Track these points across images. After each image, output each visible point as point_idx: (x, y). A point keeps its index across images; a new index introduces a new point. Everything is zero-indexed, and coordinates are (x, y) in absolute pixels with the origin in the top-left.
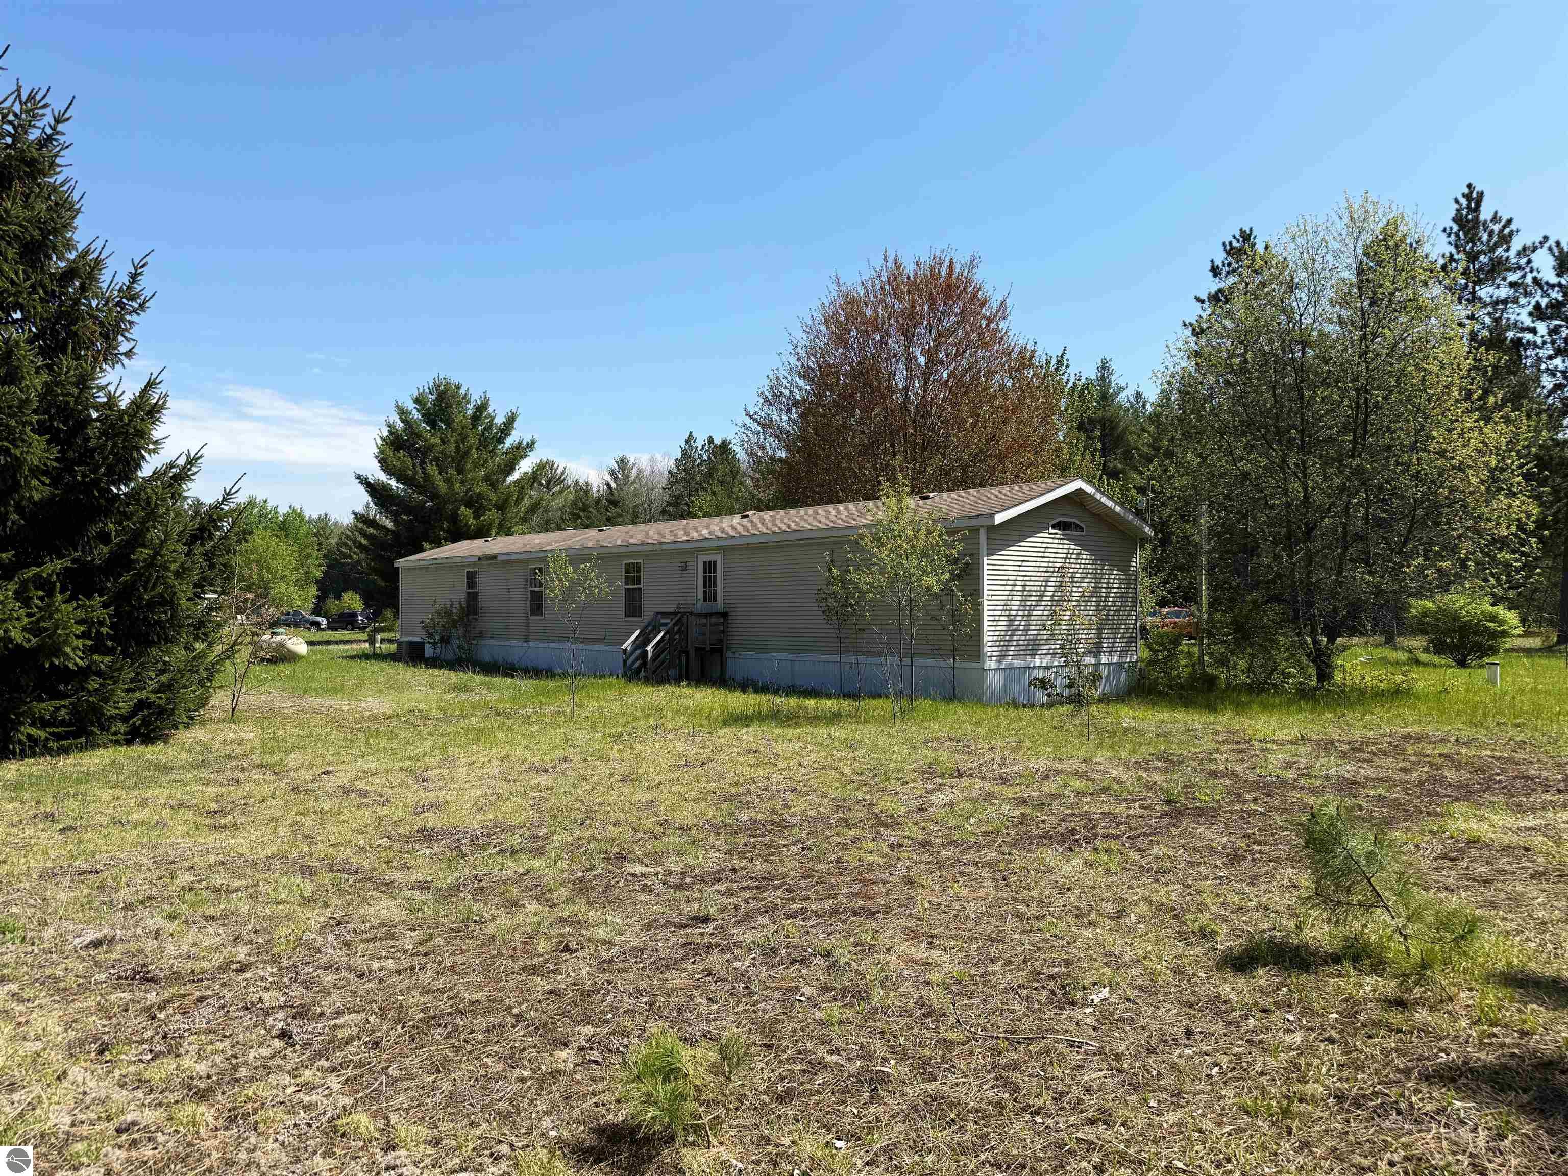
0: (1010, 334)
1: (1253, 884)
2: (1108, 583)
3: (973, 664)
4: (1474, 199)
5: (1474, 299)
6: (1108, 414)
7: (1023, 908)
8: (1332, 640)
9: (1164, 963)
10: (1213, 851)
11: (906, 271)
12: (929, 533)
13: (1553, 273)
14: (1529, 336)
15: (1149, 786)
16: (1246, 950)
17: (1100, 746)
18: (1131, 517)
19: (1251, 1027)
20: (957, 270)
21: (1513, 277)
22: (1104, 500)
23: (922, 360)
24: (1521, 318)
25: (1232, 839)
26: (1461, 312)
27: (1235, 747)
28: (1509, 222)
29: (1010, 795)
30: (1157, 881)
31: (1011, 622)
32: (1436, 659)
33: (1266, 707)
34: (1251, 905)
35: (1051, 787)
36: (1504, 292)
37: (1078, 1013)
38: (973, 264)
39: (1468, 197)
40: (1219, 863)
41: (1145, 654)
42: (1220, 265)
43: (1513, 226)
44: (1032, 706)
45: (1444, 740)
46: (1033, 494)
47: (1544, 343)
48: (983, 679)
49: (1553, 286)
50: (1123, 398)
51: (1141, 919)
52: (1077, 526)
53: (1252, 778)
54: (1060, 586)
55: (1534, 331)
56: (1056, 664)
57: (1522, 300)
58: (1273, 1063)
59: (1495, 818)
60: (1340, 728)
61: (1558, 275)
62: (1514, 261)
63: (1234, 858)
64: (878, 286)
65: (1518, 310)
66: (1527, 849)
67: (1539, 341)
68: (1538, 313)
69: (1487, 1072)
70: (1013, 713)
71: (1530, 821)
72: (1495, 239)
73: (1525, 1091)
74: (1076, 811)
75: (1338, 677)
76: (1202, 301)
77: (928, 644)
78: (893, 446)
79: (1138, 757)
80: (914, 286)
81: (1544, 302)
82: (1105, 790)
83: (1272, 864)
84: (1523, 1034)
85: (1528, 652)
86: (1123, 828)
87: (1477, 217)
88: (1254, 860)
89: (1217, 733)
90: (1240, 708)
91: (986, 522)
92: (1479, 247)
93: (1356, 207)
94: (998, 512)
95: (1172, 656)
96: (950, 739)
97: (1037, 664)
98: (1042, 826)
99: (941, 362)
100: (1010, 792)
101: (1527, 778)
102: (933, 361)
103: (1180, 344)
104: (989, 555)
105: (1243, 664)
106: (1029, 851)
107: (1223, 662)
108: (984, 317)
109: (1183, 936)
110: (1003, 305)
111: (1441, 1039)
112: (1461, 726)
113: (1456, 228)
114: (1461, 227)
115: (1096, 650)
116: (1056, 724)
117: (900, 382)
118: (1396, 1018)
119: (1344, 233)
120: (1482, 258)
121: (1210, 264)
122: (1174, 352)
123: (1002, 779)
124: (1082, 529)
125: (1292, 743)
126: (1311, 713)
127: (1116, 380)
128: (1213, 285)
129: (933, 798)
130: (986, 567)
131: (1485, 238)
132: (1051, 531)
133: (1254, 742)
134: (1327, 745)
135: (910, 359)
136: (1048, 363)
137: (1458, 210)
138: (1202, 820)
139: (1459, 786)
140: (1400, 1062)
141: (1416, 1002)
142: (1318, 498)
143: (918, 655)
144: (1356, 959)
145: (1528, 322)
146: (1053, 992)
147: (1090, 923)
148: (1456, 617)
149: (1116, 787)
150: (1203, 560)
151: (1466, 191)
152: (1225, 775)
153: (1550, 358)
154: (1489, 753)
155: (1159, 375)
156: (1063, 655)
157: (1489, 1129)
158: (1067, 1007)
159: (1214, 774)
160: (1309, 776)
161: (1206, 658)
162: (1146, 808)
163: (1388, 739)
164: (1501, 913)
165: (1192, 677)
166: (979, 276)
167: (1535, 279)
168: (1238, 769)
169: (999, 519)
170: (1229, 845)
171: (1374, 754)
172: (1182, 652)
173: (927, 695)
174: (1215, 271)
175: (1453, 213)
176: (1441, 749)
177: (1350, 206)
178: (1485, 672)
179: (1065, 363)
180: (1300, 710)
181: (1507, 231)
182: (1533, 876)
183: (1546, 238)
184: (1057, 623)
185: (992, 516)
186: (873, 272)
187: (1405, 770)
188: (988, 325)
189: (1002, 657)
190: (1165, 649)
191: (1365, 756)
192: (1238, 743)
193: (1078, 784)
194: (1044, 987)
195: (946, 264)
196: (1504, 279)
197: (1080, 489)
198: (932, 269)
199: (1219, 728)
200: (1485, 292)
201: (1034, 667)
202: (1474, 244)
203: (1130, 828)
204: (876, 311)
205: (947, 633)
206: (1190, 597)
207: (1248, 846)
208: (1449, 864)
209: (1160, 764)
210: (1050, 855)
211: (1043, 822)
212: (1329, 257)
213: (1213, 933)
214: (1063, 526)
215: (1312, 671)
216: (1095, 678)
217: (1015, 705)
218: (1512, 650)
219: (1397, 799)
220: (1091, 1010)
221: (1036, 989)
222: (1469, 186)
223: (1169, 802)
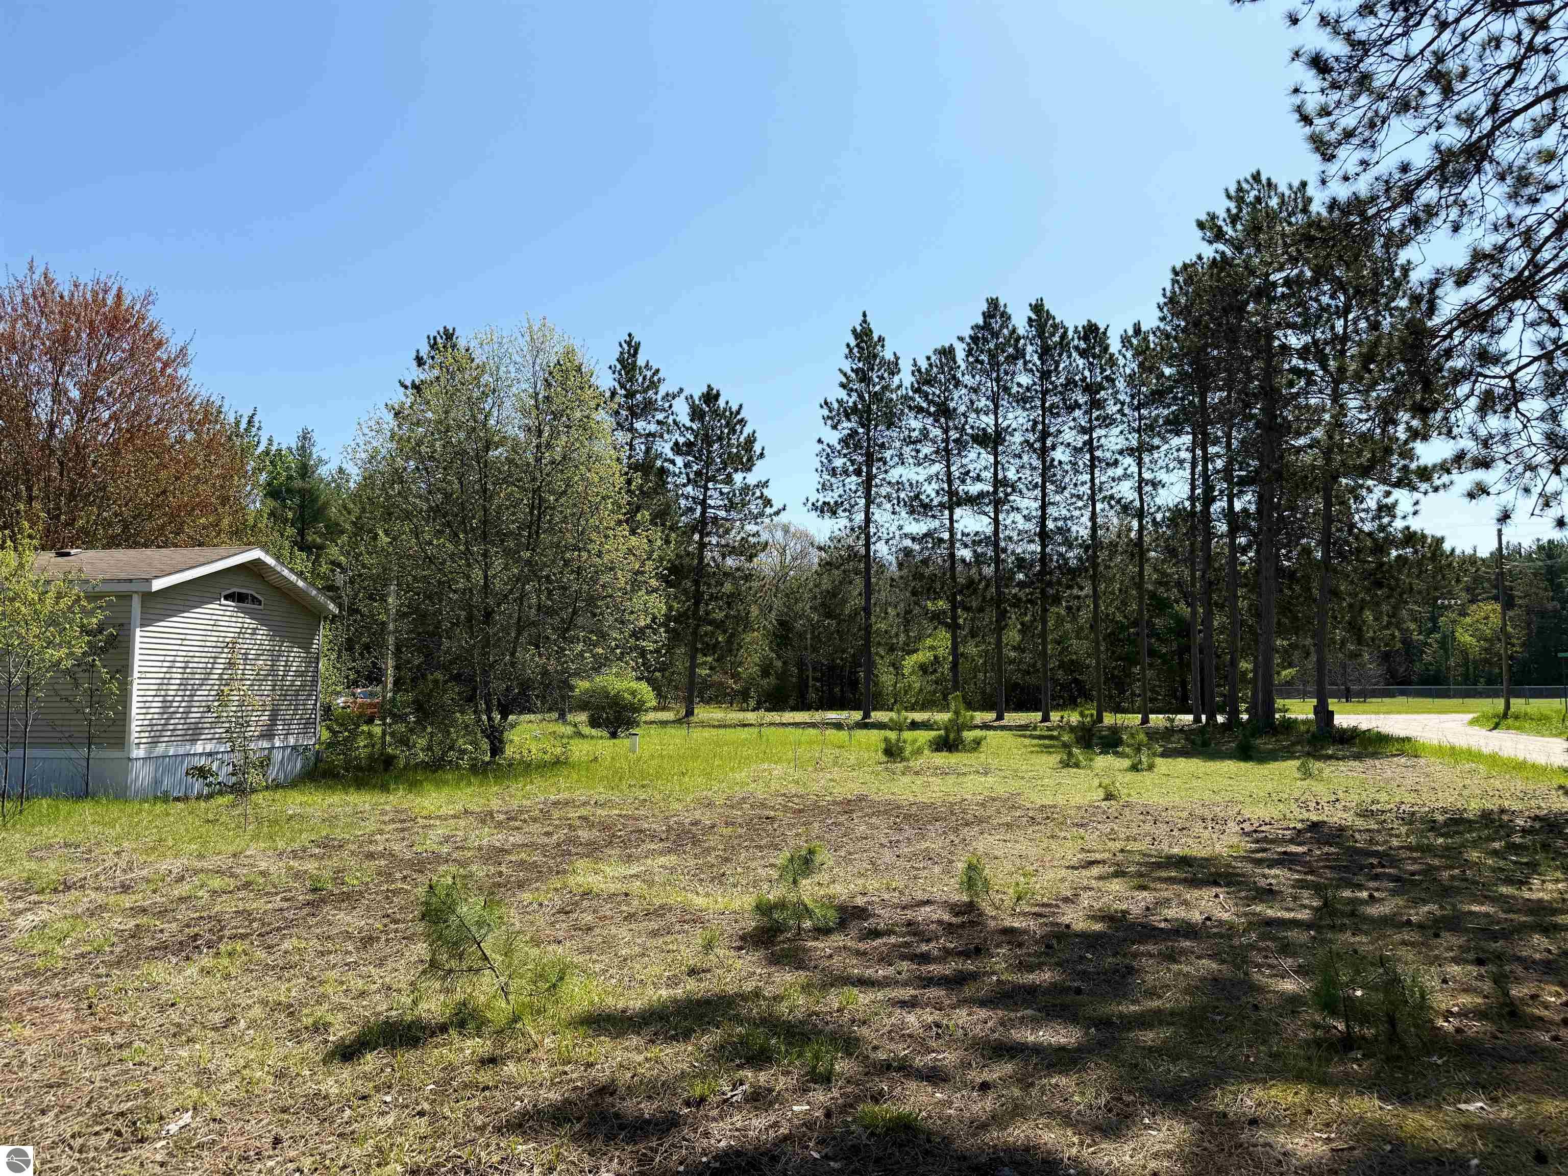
0: (191, 383)
1: (381, 965)
2: (287, 661)
3: (116, 754)
4: (633, 347)
5: (631, 429)
6: (308, 486)
7: (107, 1038)
8: (504, 717)
9: (266, 1069)
10: (348, 936)
11: (60, 288)
12: (59, 596)
13: (688, 418)
14: (671, 467)
15: (297, 876)
16: (358, 1037)
17: (255, 837)
18: (314, 592)
19: (346, 1119)
20: (128, 302)
21: (660, 416)
22: (286, 573)
23: (75, 394)
24: (664, 450)
25: (371, 921)
26: (622, 437)
27: (399, 826)
28: (657, 371)
29: (128, 905)
30: (280, 978)
31: (166, 705)
32: (594, 732)
33: (440, 784)
34: (374, 987)
35: (183, 889)
36: (653, 427)
37: (145, 1152)
38: (148, 299)
39: (629, 343)
40: (350, 948)
41: (325, 735)
42: (425, 357)
43: (661, 375)
44: (185, 799)
45: (585, 804)
46: (202, 560)
47: (681, 473)
48: (127, 772)
49: (687, 429)
50: (324, 471)
51: (253, 1024)
52: (254, 598)
53: (408, 855)
54: (231, 664)
55: (673, 462)
56: (222, 750)
57: (666, 436)
58: (357, 1151)
59: (608, 869)
60: (503, 799)
61: (692, 420)
62: (660, 403)
63: (368, 941)
64: (19, 299)
65: (663, 444)
66: (627, 895)
67: (677, 471)
68: (677, 448)
69: (551, 1110)
70: (159, 808)
71: (635, 869)
72: (647, 383)
73: (579, 1119)
74: (205, 914)
75: (509, 751)
76: (406, 387)
77: (54, 730)
78: (29, 489)
79: (296, 846)
80: (68, 309)
81: (681, 440)
82: (247, 885)
83: (404, 942)
84: (590, 1065)
85: (664, 723)
86: (255, 925)
87: (635, 362)
88: (387, 940)
89: (384, 813)
90: (413, 785)
91: (142, 588)
92: (635, 388)
93: (536, 328)
94: (156, 577)
95: (354, 735)
96: (66, 845)
97: (200, 751)
98: (159, 935)
99: (101, 400)
100: (127, 901)
101: (641, 831)
102: (90, 397)
103: (372, 423)
104: (142, 625)
105: (422, 742)
106: (136, 967)
107: (404, 742)
108: (159, 359)
109: (295, 1035)
110: (183, 352)
111: (517, 1088)
112: (602, 790)
113: (619, 367)
114: (624, 367)
115: (268, 735)
116: (211, 816)
117: (42, 412)
118: (485, 1077)
119: (525, 349)
120: (638, 396)
121: (415, 354)
122: (366, 431)
123: (123, 886)
124: (260, 603)
125: (454, 817)
126: (479, 787)
127: (316, 452)
128: (415, 374)
129: (19, 920)
130: (138, 639)
131: (640, 380)
132: (223, 602)
133: (419, 820)
134: (486, 817)
135: (58, 391)
136: (237, 423)
137: (621, 353)
138: (344, 905)
139: (590, 843)
140: (479, 1120)
141: (508, 1057)
142: (498, 585)
143: (33, 745)
144: (462, 1024)
145: (670, 455)
146: (119, 1133)
147: (189, 1041)
148: (607, 695)
149: (261, 880)
150: (391, 640)
151: (628, 339)
152: (382, 856)
153: (684, 485)
154: (617, 812)
155: (349, 450)
156: (230, 739)
157: (543, 1165)
158: (133, 1146)
159: (371, 856)
160: (462, 848)
161: (388, 738)
162: (288, 900)
163: (541, 806)
164: (594, 956)
165: (371, 757)
166: (153, 314)
167: (674, 421)
168: (396, 847)
169: (158, 585)
170: (366, 928)
171: (525, 821)
172: (363, 732)
173: (47, 794)
174: (420, 361)
175: (617, 355)
176: (583, 812)
177: (530, 327)
178: (627, 742)
179: (257, 425)
180: (469, 784)
181: (656, 378)
182: (625, 918)
183: (681, 390)
184: (224, 704)
185: (148, 581)
186: (12, 280)
187: (548, 834)
188: (163, 370)
189: (154, 743)
190: (346, 730)
191: (517, 824)
192: (404, 821)
193: (216, 883)
194: (107, 1130)
195: (114, 292)
196: (653, 417)
197: (259, 559)
198: (95, 294)
199: (388, 808)
200: (639, 425)
201: (194, 754)
202: (633, 384)
203: (263, 924)
204: (14, 327)
205: (81, 716)
206: (374, 677)
207: (385, 926)
208: (564, 917)
209: (317, 851)
210: (158, 971)
211: (162, 931)
212: (512, 369)
213: (327, 1026)
214: (239, 598)
215: (485, 745)
216: (264, 764)
217: (166, 798)
218: (652, 723)
219: (536, 862)
220: (164, 1143)
221: (96, 1134)
222: (630, 335)
223: (315, 890)
